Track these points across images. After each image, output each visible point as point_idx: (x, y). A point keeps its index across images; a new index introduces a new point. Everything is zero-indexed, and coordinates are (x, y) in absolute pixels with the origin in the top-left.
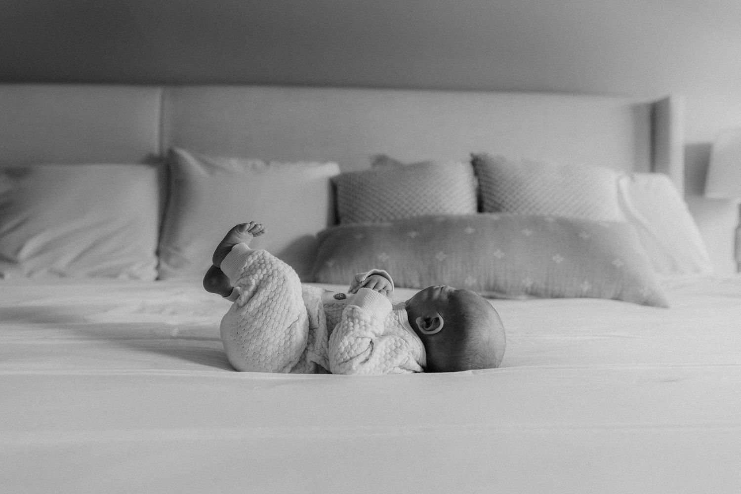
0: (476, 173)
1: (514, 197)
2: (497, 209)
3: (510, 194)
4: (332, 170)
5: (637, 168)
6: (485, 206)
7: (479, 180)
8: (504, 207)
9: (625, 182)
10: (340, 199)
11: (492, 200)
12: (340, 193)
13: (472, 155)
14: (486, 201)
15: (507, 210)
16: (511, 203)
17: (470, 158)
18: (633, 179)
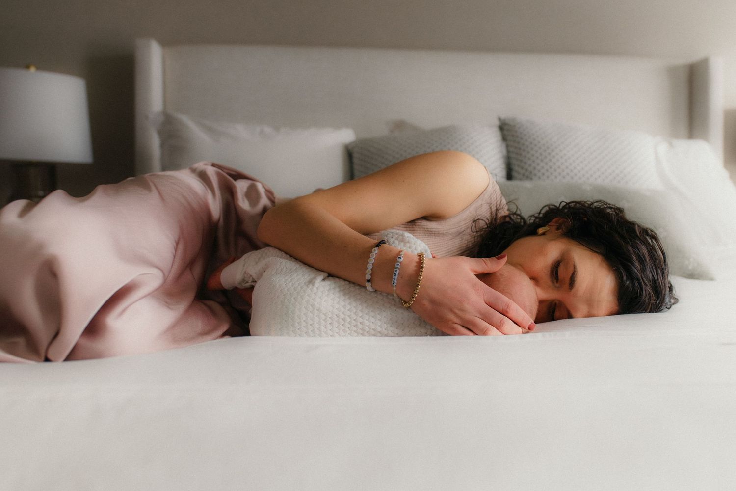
0: (504, 139)
1: (546, 164)
2: (528, 177)
3: (542, 161)
4: (347, 136)
5: (674, 134)
6: (514, 174)
7: (507, 146)
8: (535, 175)
9: (663, 148)
10: (356, 167)
11: (522, 168)
12: (356, 161)
13: (500, 119)
14: (515, 168)
15: (539, 178)
16: (543, 171)
17: (497, 123)
18: (671, 145)
